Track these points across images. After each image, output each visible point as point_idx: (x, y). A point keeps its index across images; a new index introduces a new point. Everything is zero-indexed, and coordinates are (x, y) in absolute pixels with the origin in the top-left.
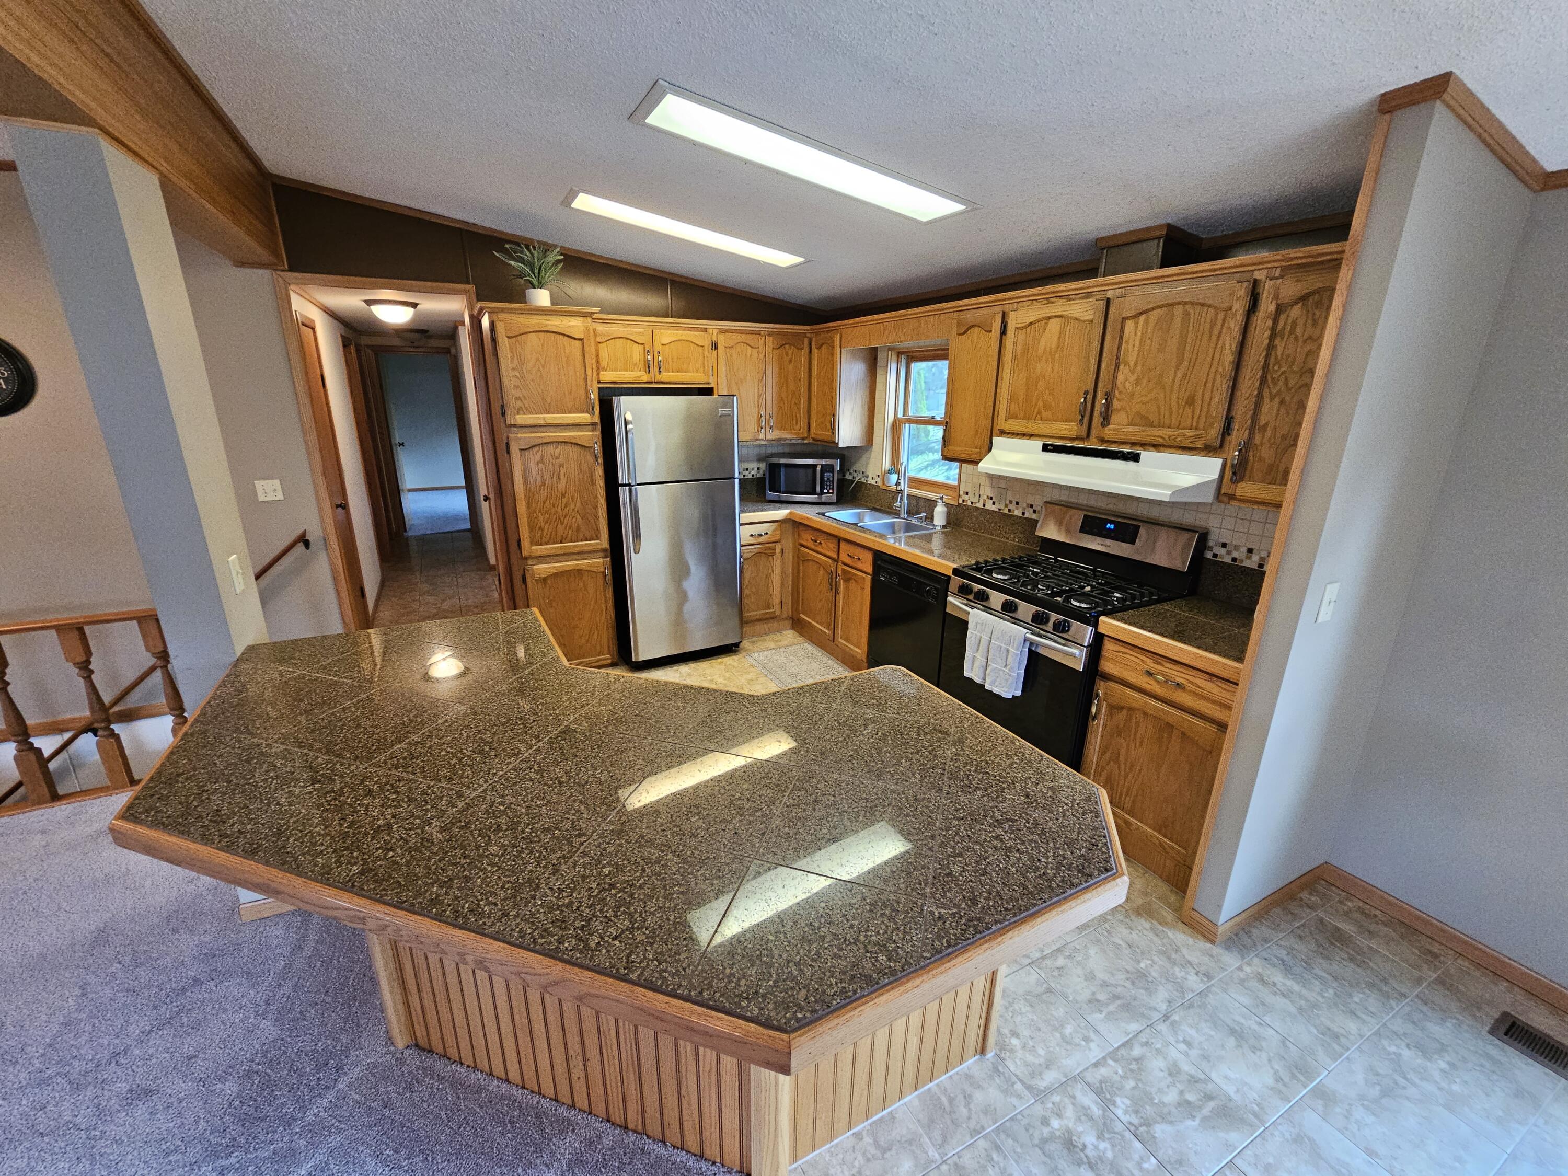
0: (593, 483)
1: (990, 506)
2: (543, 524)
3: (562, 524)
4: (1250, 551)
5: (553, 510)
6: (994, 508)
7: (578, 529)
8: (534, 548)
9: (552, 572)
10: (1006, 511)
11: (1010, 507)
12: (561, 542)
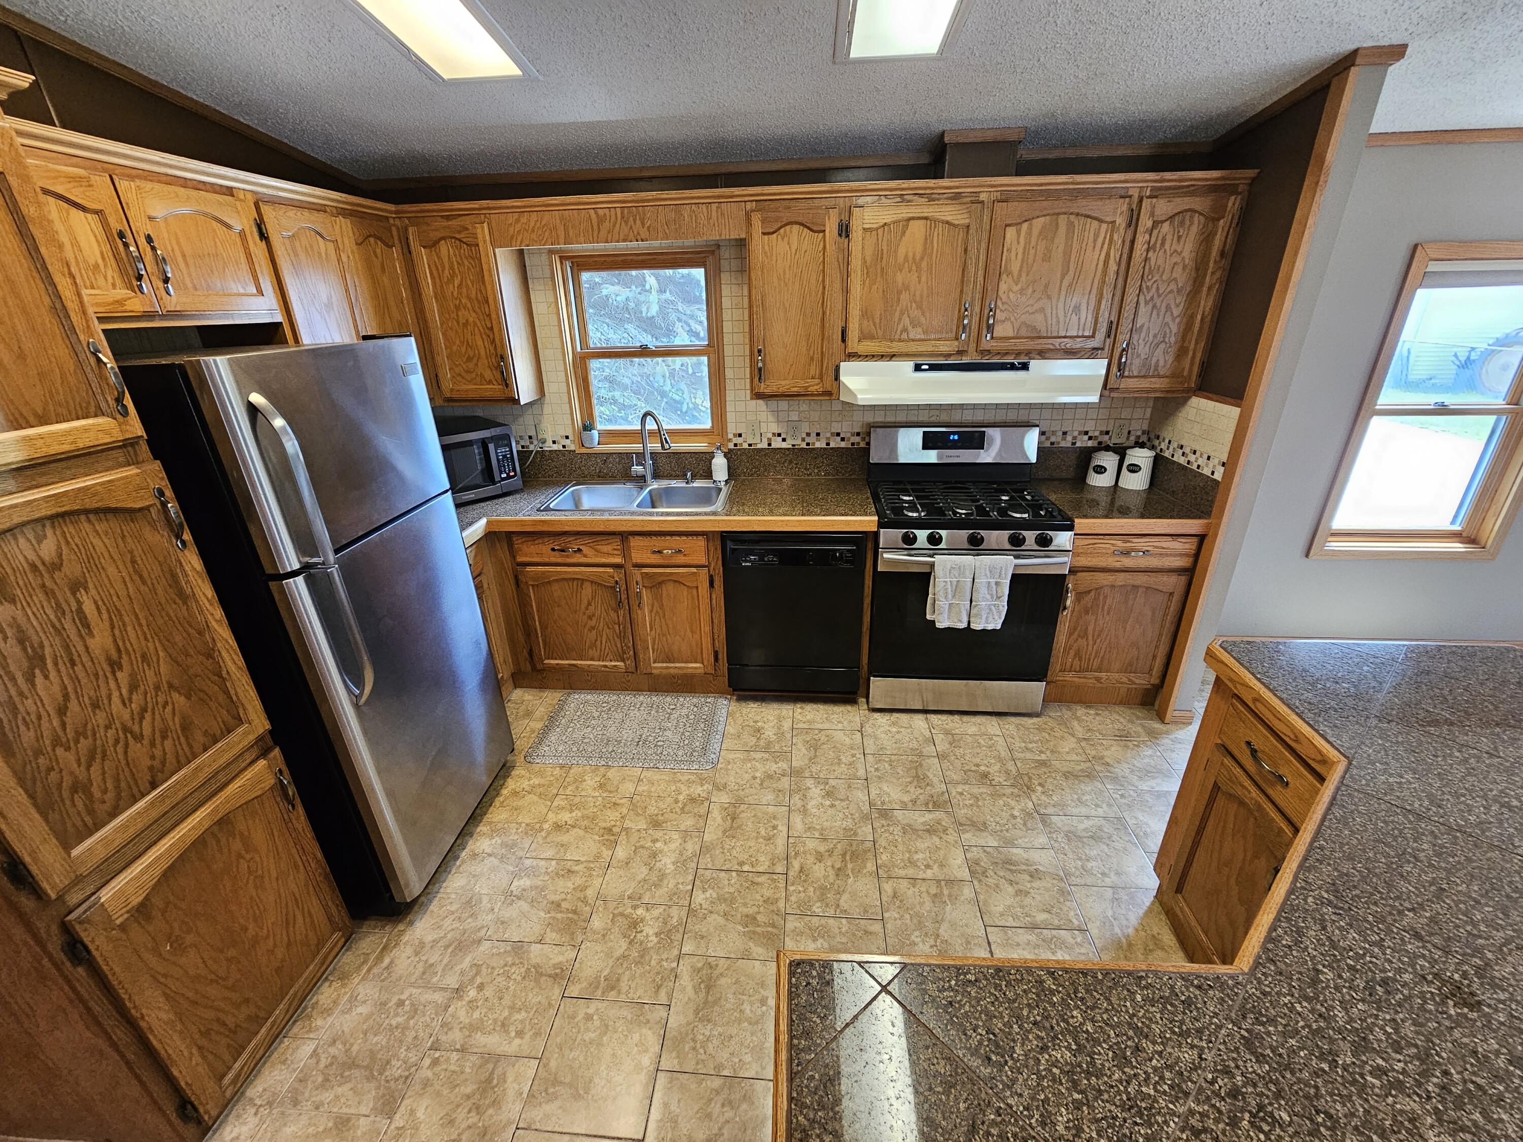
0: (184, 597)
1: (777, 443)
2: (81, 773)
3: (139, 738)
4: (1065, 433)
5: (100, 718)
6: (784, 445)
7: (186, 727)
8: (75, 852)
9: (158, 872)
10: (804, 445)
11: (808, 440)
12: (154, 786)
